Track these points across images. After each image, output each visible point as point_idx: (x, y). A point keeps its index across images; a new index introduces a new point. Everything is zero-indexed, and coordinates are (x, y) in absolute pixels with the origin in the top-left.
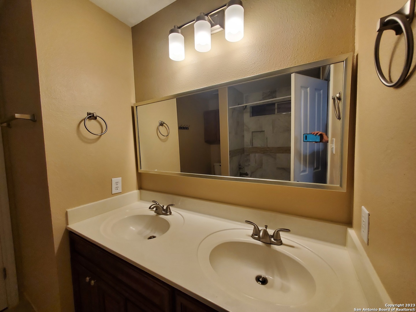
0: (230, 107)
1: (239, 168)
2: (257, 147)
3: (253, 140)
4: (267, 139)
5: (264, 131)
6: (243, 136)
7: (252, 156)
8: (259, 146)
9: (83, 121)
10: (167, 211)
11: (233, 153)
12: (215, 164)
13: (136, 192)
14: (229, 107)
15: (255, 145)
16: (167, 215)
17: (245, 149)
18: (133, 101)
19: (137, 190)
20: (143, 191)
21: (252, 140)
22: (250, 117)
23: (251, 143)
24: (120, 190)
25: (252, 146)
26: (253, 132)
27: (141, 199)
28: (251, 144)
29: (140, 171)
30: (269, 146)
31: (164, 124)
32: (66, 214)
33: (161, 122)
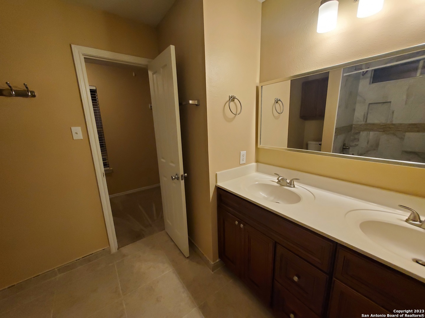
0: (345, 75)
1: (343, 148)
2: (374, 124)
3: (369, 114)
4: (393, 112)
5: (390, 102)
6: (354, 110)
7: (363, 134)
8: (376, 122)
9: (228, 103)
10: (291, 184)
11: (339, 131)
12: (309, 142)
13: (254, 164)
14: (343, 73)
15: (369, 121)
16: (291, 187)
17: (353, 126)
18: (258, 80)
19: (254, 162)
20: (260, 164)
21: (367, 114)
22: (370, 84)
23: (364, 118)
24: (244, 162)
25: (366, 121)
26: (370, 104)
27: (258, 170)
28: (364, 120)
29: (259, 146)
30: (394, 122)
31: (279, 102)
32: (216, 175)
33: (277, 100)
